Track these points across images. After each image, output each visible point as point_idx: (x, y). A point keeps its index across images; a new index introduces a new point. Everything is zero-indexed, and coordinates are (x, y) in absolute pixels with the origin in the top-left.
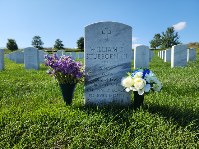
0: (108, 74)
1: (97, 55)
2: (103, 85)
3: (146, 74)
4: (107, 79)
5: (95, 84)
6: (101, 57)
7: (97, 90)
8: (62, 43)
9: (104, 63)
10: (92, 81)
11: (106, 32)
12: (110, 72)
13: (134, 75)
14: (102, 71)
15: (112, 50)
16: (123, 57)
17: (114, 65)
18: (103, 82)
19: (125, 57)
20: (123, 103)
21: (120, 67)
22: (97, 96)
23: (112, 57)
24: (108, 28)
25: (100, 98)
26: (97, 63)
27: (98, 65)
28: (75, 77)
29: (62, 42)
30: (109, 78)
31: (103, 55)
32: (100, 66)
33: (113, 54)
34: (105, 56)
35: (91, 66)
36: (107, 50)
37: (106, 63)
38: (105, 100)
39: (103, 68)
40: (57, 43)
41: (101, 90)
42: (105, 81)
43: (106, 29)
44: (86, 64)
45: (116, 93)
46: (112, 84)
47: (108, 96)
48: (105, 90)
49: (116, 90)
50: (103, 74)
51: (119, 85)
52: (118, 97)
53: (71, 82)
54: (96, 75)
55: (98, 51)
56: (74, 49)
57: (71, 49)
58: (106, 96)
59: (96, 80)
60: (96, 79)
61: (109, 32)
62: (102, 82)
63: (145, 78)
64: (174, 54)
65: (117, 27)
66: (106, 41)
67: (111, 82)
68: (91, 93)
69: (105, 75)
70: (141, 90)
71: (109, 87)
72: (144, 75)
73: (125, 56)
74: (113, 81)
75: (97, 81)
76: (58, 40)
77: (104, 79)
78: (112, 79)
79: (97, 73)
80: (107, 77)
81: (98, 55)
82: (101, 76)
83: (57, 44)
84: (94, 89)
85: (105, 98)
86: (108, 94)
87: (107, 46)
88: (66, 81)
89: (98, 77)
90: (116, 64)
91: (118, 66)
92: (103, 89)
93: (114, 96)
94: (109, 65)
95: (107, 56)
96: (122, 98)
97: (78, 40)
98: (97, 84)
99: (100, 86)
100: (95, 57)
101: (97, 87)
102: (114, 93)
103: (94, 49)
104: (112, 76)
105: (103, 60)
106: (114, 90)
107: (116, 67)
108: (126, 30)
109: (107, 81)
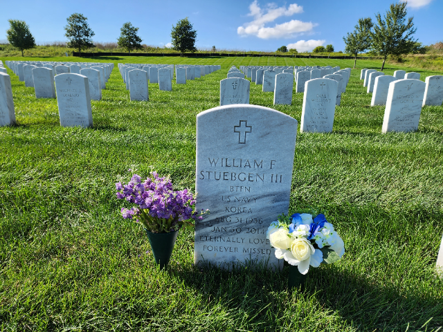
0: (242, 210)
1: (222, 174)
2: (231, 231)
3: (317, 229)
4: (240, 220)
5: (216, 228)
6: (229, 177)
7: (219, 239)
8: (138, 34)
9: (235, 189)
10: (210, 221)
11: (243, 129)
12: (248, 206)
13: (293, 229)
14: (230, 205)
15: (252, 165)
16: (274, 181)
17: (255, 193)
18: (231, 225)
19: (278, 181)
20: (269, 264)
21: (268, 198)
22: (219, 249)
23: (251, 179)
24: (246, 121)
25: (224, 253)
26: (222, 189)
27: (224, 192)
28: (176, 218)
29: (136, 30)
30: (244, 217)
31: (233, 175)
32: (227, 194)
33: (255, 173)
34: (237, 176)
35: (209, 194)
36: (243, 164)
37: (239, 189)
38: (234, 258)
39: (232, 199)
40: (124, 32)
41: (226, 239)
42: (235, 224)
43: (243, 123)
44: (198, 190)
45: (257, 247)
46: (249, 230)
47: (240, 250)
48: (235, 240)
49: (256, 241)
50: (233, 210)
51: (264, 233)
52: (261, 253)
53: (168, 229)
54: (221, 211)
55: (224, 165)
56: (166, 49)
57: (158, 49)
58: (236, 250)
59: (217, 221)
60: (217, 218)
61: (248, 129)
62: (229, 224)
63: (313, 238)
64: (393, 101)
65: (265, 119)
66: (241, 148)
67: (248, 226)
68: (208, 243)
69: (237, 212)
70: (304, 262)
71: (243, 234)
72: (312, 231)
73: (279, 177)
74: (253, 224)
75: (221, 223)
76: (127, 26)
77: (233, 219)
78: (251, 219)
79: (221, 207)
80: (239, 217)
81: (224, 173)
82: (227, 213)
83: (125, 36)
84: (214, 236)
85: (233, 254)
86: (241, 247)
87: (242, 157)
88: (159, 226)
89: (223, 215)
90: (260, 192)
91: (264, 196)
92: (231, 238)
93: (253, 251)
94: (244, 193)
95: (242, 177)
96: (267, 256)
97: (175, 26)
98: (220, 228)
99: (226, 232)
100: (217, 177)
101: (218, 234)
102: (253, 246)
103: (216, 161)
104: (250, 215)
105: (233, 183)
106: (252, 241)
107: (259, 198)
108: (284, 126)
109: (239, 223)
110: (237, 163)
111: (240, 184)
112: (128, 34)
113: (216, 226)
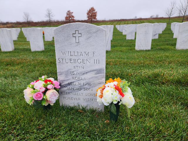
0: (81, 79)
2: (76, 89)
4: (80, 84)
6: (73, 61)
7: (71, 94)
9: (76, 67)
10: (65, 85)
11: (77, 35)
12: (83, 77)
14: (74, 76)
15: (84, 54)
16: (96, 63)
17: (86, 70)
18: (76, 86)
19: (98, 63)
21: (93, 72)
22: (71, 99)
23: (84, 62)
24: (78, 31)
25: (74, 101)
26: (69, 68)
27: (71, 69)
29: (72, 13)
30: (82, 82)
31: (75, 60)
32: (73, 70)
33: (85, 59)
34: (77, 61)
35: (63, 71)
36: (79, 54)
37: (78, 67)
39: (75, 73)
40: (68, 14)
41: (74, 93)
42: (78, 86)
43: (77, 32)
44: (58, 69)
45: (89, 97)
46: (86, 89)
48: (78, 94)
49: (89, 95)
50: (76, 78)
51: (92, 90)
52: (92, 101)
54: (69, 79)
55: (70, 55)
58: (79, 99)
59: (69, 84)
61: (80, 35)
65: (88, 29)
66: (77, 45)
67: (84, 87)
68: (65, 96)
69: (78, 79)
71: (82, 91)
73: (98, 61)
74: (87, 86)
75: (71, 85)
76: (69, 12)
77: (77, 83)
78: (85, 84)
79: (70, 77)
80: (80, 82)
81: (70, 59)
82: (74, 80)
83: (68, 16)
84: (68, 92)
85: (78, 101)
86: (82, 98)
87: (78, 51)
89: (71, 82)
90: (89, 69)
91: (91, 71)
92: (76, 93)
93: (88, 100)
94: (81, 70)
95: (79, 61)
96: (95, 102)
97: (88, 10)
98: (71, 88)
100: (67, 62)
101: (70, 91)
103: (65, 53)
104: (85, 81)
105: (75, 65)
106: (87, 95)
107: (89, 72)
108: (98, 32)
109: (80, 85)
110: (76, 54)
111: (79, 65)
112: (69, 15)
113: (68, 87)
